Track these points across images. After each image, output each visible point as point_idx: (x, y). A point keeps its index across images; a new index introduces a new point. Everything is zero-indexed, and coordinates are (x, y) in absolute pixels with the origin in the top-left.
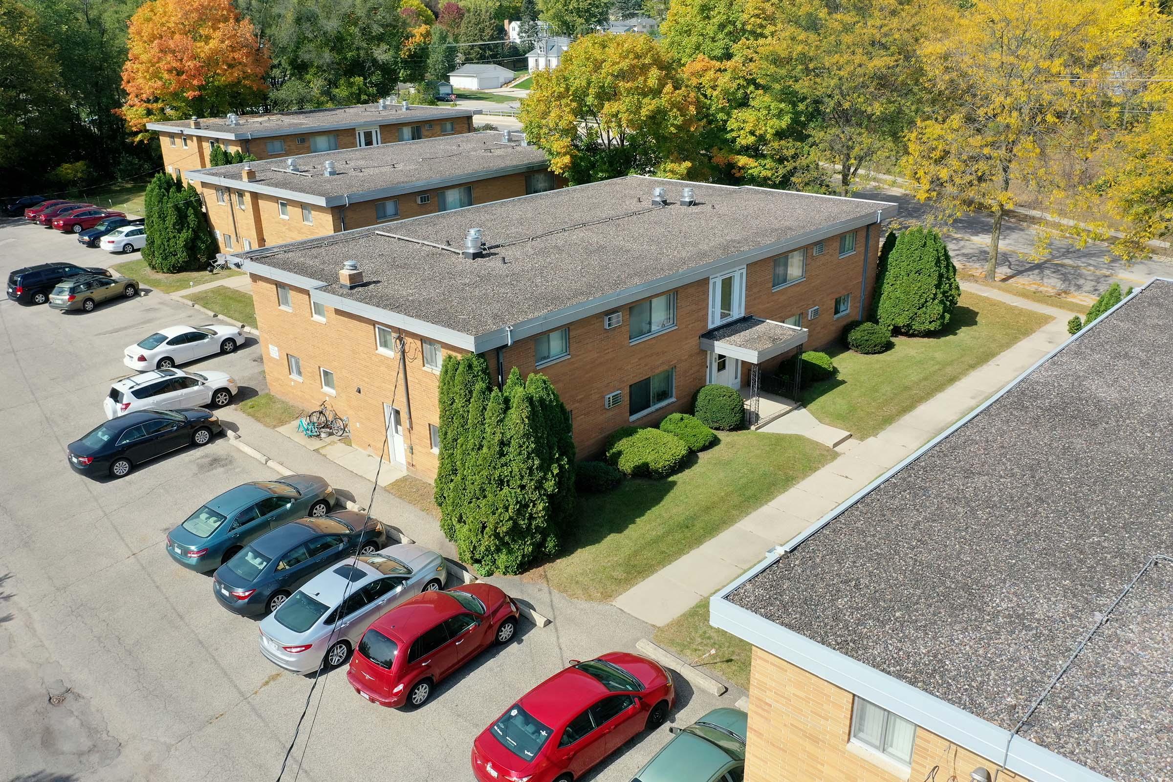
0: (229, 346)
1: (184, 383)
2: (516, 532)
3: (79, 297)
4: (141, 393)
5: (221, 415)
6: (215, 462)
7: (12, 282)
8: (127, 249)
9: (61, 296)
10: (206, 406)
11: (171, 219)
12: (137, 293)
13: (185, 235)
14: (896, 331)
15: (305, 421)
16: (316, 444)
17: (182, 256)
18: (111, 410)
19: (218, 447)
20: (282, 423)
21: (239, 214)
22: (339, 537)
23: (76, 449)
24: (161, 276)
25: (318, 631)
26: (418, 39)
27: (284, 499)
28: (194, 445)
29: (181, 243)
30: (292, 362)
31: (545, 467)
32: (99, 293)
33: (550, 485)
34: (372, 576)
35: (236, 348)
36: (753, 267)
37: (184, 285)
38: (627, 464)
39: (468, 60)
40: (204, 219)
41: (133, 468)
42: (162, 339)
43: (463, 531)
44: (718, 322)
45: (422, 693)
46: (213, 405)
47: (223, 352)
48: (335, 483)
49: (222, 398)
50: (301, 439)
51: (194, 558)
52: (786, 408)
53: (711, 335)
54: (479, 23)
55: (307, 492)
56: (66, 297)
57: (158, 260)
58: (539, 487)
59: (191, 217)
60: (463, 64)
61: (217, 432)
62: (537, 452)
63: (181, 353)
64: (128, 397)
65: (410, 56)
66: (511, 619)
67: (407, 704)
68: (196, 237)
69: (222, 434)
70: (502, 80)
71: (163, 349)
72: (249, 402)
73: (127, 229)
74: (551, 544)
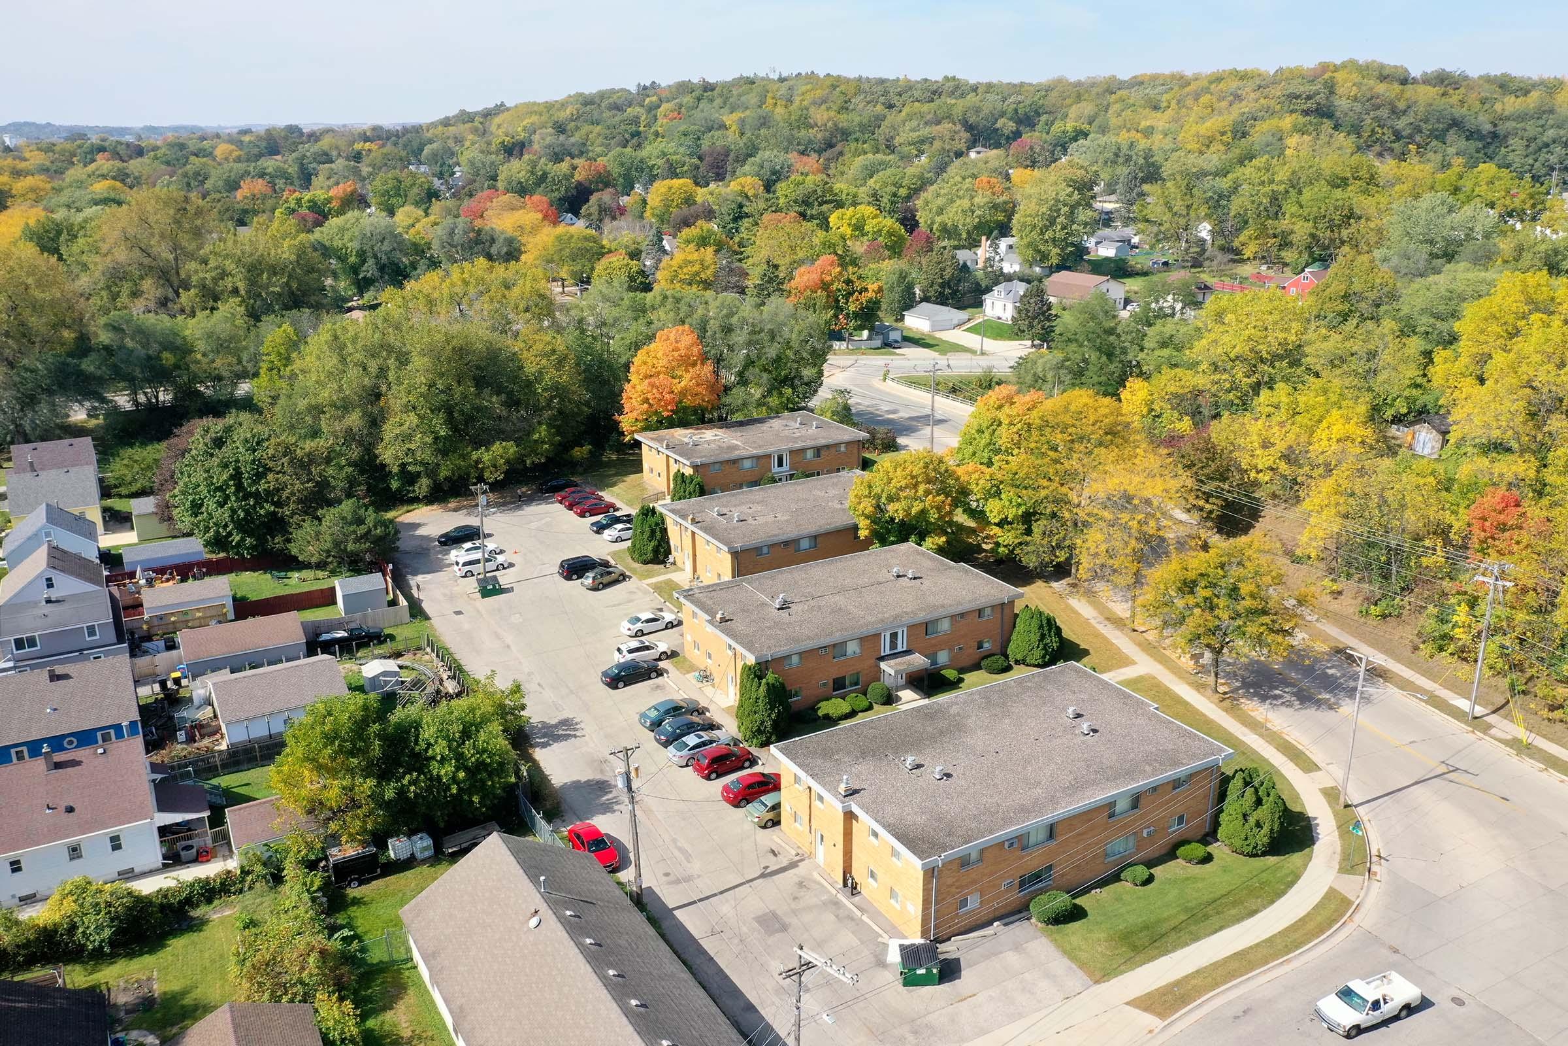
0: (670, 625)
1: (647, 648)
2: (759, 731)
3: (597, 582)
4: (631, 651)
5: (662, 664)
6: (658, 687)
7: (562, 566)
8: (619, 540)
9: (588, 580)
10: (656, 660)
11: (647, 534)
12: (624, 579)
13: (653, 543)
14: (1017, 662)
15: (697, 674)
16: (701, 685)
17: (650, 556)
18: (618, 658)
19: (659, 680)
20: (688, 672)
21: (684, 536)
22: (699, 724)
23: (605, 674)
24: (636, 565)
25: (685, 752)
26: (870, 294)
27: (682, 708)
28: (650, 678)
29: (650, 548)
30: (696, 645)
31: (772, 709)
32: (606, 579)
33: (773, 716)
34: (706, 738)
35: (673, 627)
36: (911, 627)
37: (650, 575)
38: (820, 713)
39: (926, 299)
40: (664, 531)
41: (625, 685)
42: (638, 620)
43: (743, 728)
44: (888, 652)
45: (713, 776)
46: (659, 659)
47: (666, 628)
48: (703, 703)
49: (663, 656)
50: (694, 682)
51: (648, 724)
52: (917, 697)
53: (882, 659)
54: (939, 263)
55: (691, 706)
56: (590, 581)
57: (636, 556)
58: (769, 716)
59: (658, 533)
60: (921, 302)
61: (660, 673)
62: (769, 703)
63: (647, 627)
64: (625, 653)
65: (862, 309)
66: (749, 760)
67: (708, 778)
68: (659, 545)
69: (662, 675)
70: (956, 322)
71: (639, 626)
72: (675, 659)
73: (620, 526)
74: (773, 738)
